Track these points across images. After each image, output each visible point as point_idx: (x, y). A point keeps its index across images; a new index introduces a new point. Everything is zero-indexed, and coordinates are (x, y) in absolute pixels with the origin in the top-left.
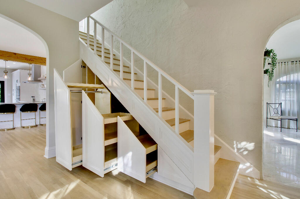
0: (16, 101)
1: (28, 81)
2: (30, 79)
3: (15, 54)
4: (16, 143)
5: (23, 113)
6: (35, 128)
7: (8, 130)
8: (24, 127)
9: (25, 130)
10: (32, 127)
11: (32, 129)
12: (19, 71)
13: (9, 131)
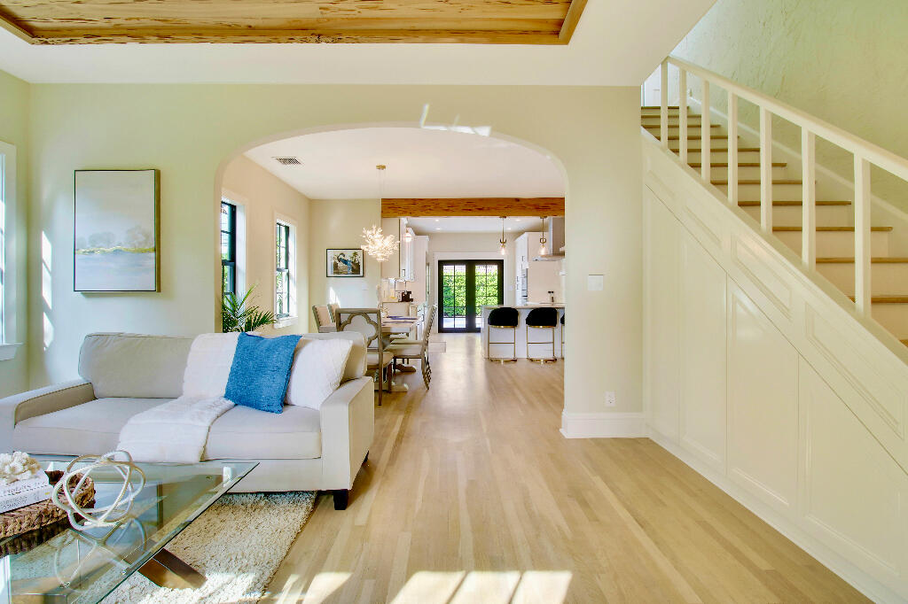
0: (523, 302)
1: (542, 256)
2: (543, 252)
3: (517, 200)
4: (516, 391)
5: (531, 329)
6: (552, 365)
7: (506, 362)
8: (532, 360)
9: (533, 365)
10: (546, 361)
11: (547, 366)
12: (526, 234)
13: (508, 365)
